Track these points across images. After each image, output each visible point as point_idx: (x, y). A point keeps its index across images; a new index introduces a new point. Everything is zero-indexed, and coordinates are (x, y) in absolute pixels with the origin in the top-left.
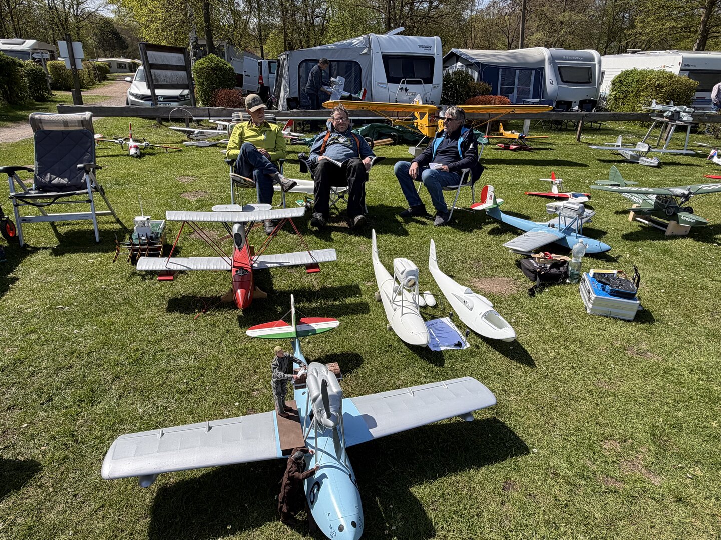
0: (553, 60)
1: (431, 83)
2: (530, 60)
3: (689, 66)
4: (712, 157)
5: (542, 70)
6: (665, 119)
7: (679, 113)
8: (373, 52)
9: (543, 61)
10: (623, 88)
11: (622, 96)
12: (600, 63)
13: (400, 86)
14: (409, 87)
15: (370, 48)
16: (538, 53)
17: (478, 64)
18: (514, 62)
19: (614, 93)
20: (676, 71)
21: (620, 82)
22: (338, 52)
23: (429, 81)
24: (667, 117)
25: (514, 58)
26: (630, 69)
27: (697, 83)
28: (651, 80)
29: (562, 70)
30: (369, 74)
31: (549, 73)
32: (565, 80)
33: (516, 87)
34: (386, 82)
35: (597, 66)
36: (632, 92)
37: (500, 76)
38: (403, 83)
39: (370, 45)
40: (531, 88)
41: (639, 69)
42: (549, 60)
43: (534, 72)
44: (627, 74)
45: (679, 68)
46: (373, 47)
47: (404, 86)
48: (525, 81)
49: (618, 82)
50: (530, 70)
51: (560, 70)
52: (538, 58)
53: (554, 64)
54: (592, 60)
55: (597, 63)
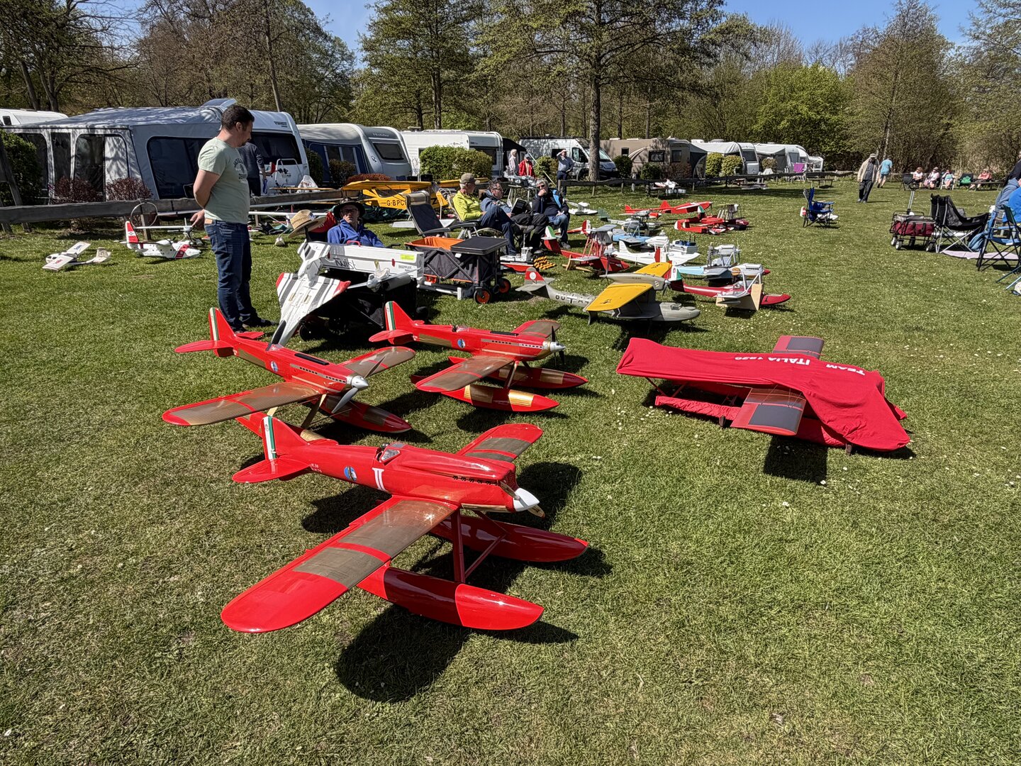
0: (367, 136)
1: (301, 162)
2: (347, 137)
3: (473, 143)
5: (361, 146)
9: (359, 138)
10: (433, 163)
11: (435, 171)
12: (402, 139)
13: (278, 167)
16: (350, 130)
18: (333, 138)
19: (426, 168)
20: (466, 146)
21: (429, 157)
23: (299, 160)
25: (330, 133)
31: (369, 152)
32: (384, 157)
35: (401, 142)
37: (326, 153)
38: (280, 163)
40: (357, 164)
42: (364, 137)
43: (354, 149)
44: (434, 150)
45: (468, 145)
47: (283, 167)
48: (349, 158)
49: (427, 158)
50: (351, 147)
51: (376, 147)
52: (353, 135)
53: (370, 141)
54: (394, 136)
55: (400, 139)
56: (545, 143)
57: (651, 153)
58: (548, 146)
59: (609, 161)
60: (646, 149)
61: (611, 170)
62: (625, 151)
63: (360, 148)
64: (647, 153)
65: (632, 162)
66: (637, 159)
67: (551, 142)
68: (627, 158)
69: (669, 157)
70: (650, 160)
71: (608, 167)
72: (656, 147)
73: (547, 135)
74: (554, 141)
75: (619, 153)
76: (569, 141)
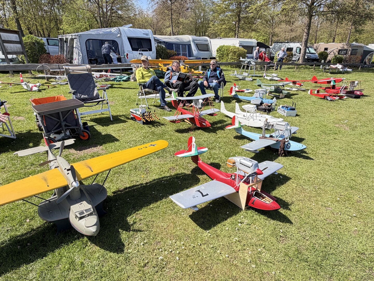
0: (194, 40)
1: (152, 51)
2: (185, 41)
3: (241, 44)
4: (264, 76)
5: (190, 45)
6: (246, 64)
7: (250, 61)
8: (123, 36)
9: (190, 41)
10: (222, 52)
11: (222, 56)
12: (210, 42)
13: (139, 52)
14: (143, 52)
15: (121, 34)
16: (187, 38)
17: (164, 42)
18: (178, 41)
19: (218, 55)
21: (220, 50)
22: (105, 35)
23: (150, 50)
24: (246, 63)
25: (178, 39)
26: (222, 45)
27: (246, 51)
28: (231, 49)
29: (198, 45)
30: (122, 46)
31: (193, 47)
32: (200, 49)
33: (181, 52)
34: (131, 50)
35: (210, 43)
36: (225, 54)
37: (174, 47)
38: (140, 51)
39: (120, 32)
40: (187, 52)
41: (226, 45)
42: (192, 41)
43: (187, 46)
44: (222, 47)
45: (239, 45)
46: (122, 33)
47: (141, 52)
48: (184, 49)
49: (219, 50)
50: (185, 45)
51: (197, 45)
52: (188, 40)
53: (195, 43)
54: (207, 41)
55: (209, 42)
56: (284, 45)
57: (339, 50)
58: (286, 46)
59: (315, 54)
60: (337, 48)
61: (315, 58)
62: (326, 49)
63: (189, 46)
64: (338, 50)
65: (328, 55)
66: (332, 53)
67: (287, 44)
68: (326, 53)
69: (350, 52)
70: (339, 54)
71: (314, 56)
72: (343, 47)
73: (286, 41)
74: (289, 44)
75: (323, 50)
76: (295, 44)
